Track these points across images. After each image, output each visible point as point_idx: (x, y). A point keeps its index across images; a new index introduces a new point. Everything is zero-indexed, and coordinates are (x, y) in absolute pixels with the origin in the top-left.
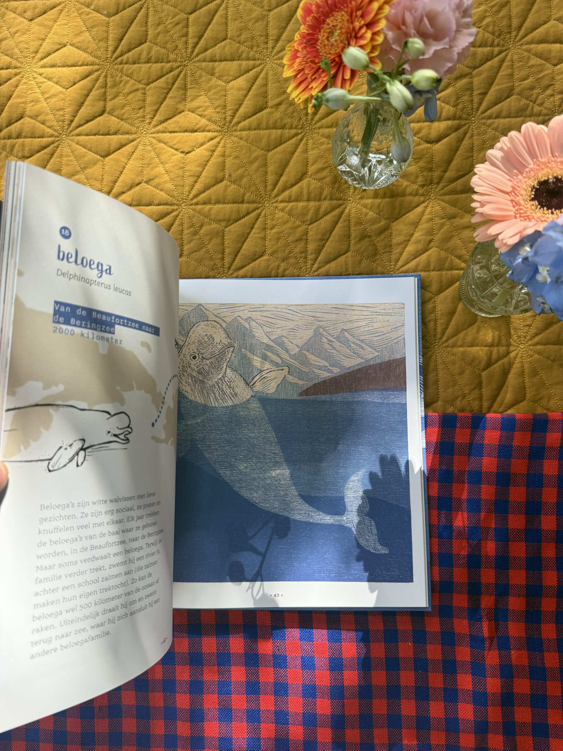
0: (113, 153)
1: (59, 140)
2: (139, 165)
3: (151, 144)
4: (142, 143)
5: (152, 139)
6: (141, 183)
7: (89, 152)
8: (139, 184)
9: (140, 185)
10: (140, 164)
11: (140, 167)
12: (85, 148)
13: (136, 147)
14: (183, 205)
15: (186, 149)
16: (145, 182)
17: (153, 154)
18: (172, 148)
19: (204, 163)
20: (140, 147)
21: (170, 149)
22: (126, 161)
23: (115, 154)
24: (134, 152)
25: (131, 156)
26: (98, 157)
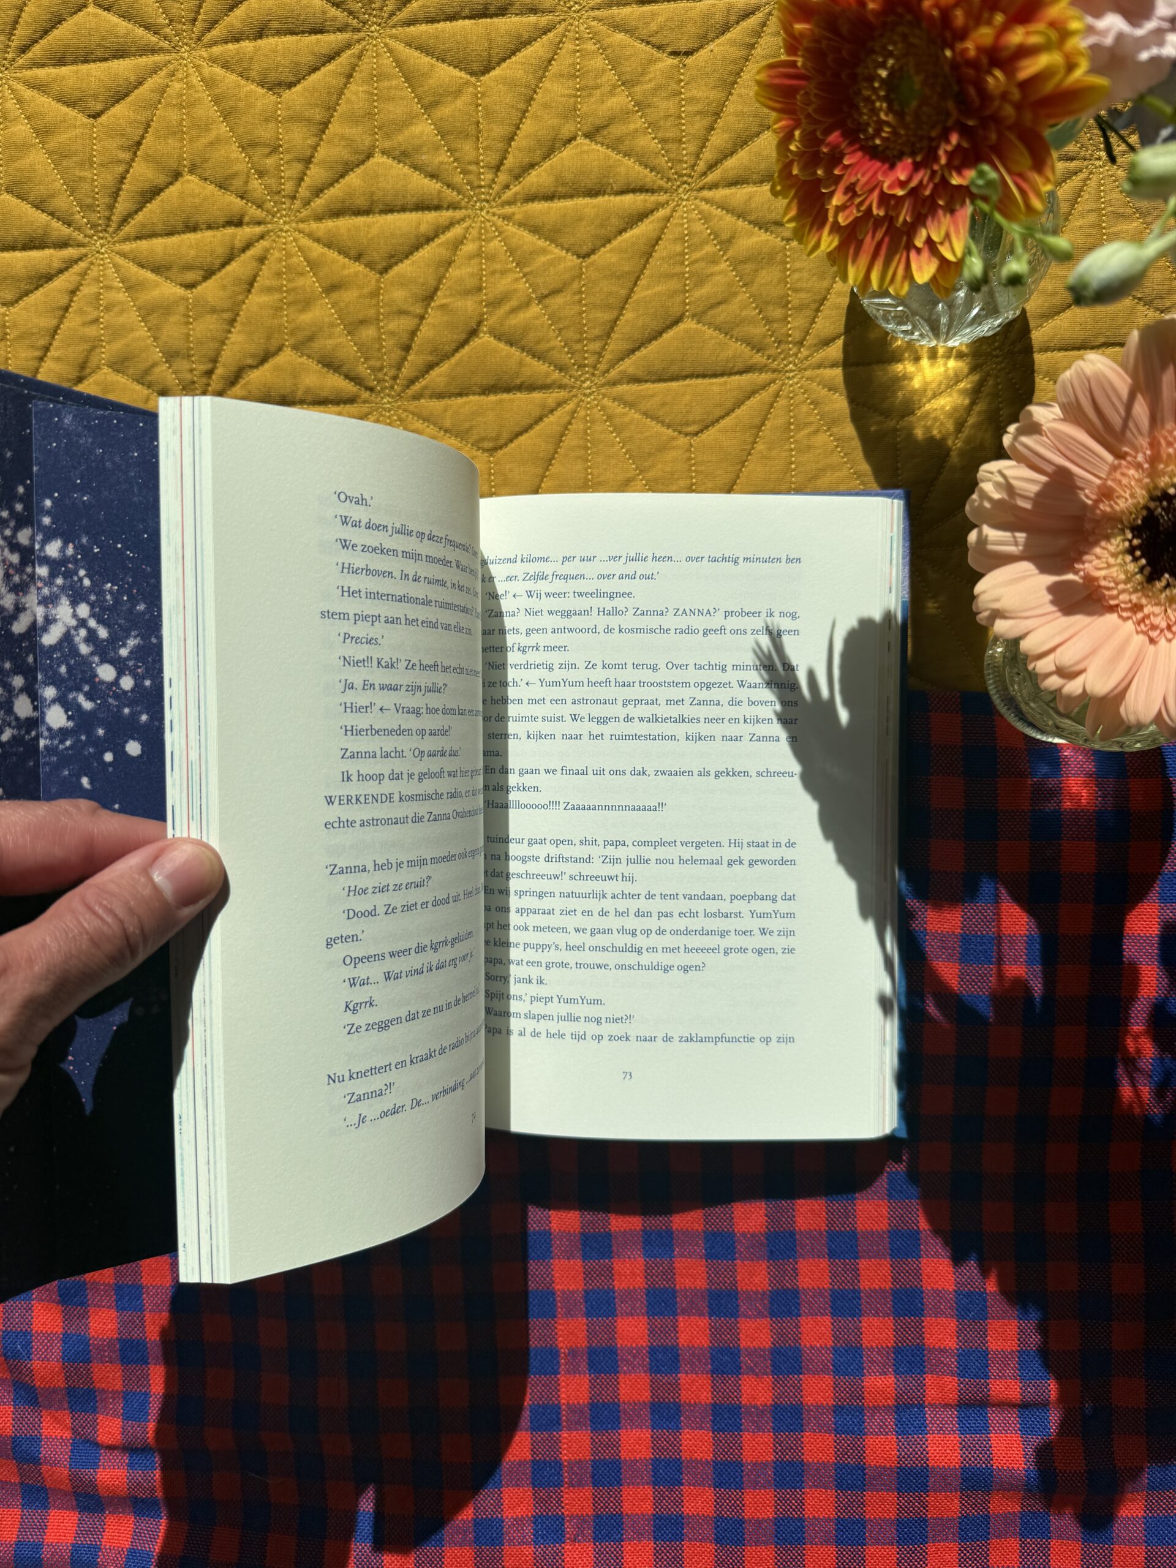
0: (499, 64)
1: (364, 39)
2: (567, 92)
3: (595, 36)
4: (571, 35)
5: (595, 23)
6: (574, 138)
7: (439, 64)
8: (570, 140)
9: (574, 143)
10: (569, 88)
11: (570, 96)
12: (428, 54)
13: (557, 46)
14: (681, 190)
15: (683, 45)
16: (588, 136)
17: (598, 62)
18: (648, 43)
19: (732, 78)
20: (569, 46)
21: (643, 46)
22: (534, 82)
23: (504, 65)
24: (553, 59)
25: (546, 69)
26: (463, 74)
